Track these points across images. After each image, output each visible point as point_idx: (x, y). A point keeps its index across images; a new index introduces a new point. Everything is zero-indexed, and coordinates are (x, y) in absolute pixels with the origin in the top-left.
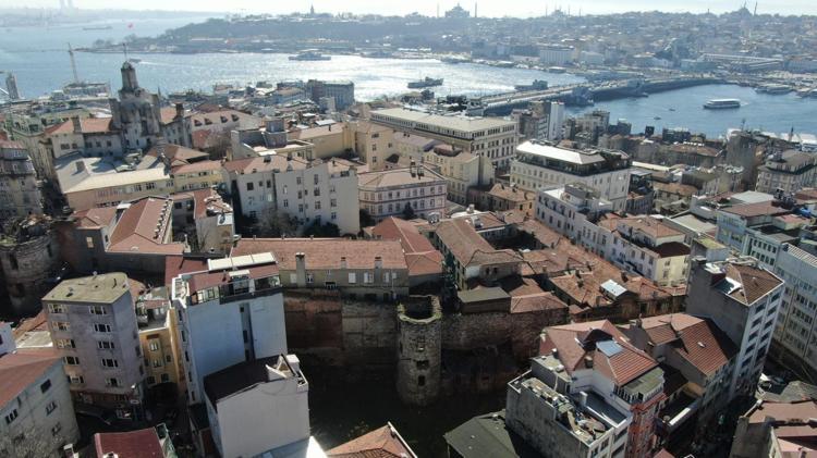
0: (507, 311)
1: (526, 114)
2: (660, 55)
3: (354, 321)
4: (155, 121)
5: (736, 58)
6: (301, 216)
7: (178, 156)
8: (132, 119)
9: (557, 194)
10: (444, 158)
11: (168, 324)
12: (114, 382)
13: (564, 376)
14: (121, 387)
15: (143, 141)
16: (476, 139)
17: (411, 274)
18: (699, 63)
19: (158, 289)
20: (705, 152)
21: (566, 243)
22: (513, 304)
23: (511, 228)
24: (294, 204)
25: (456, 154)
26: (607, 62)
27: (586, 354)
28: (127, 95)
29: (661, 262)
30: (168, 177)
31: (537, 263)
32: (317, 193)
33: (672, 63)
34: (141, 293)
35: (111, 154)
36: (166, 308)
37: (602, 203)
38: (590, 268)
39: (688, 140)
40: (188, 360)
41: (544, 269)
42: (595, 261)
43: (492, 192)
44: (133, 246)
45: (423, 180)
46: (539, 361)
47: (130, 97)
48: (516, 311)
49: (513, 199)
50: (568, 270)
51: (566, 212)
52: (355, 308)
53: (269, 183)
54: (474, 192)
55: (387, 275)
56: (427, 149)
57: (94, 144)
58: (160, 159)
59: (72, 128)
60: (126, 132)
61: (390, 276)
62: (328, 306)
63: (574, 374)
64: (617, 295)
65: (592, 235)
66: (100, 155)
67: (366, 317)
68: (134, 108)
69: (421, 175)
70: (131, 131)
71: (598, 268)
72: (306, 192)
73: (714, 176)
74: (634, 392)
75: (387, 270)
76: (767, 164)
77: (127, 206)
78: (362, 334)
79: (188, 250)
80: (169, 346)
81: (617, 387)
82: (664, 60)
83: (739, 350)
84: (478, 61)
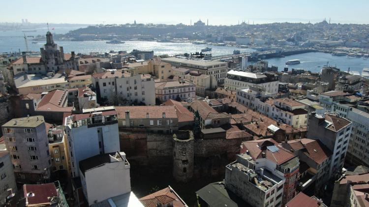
0: (224, 138)
1: (231, 62)
2: (289, 40)
3: (153, 143)
4: (61, 59)
5: (323, 42)
6: (128, 99)
7: (72, 73)
8: (50, 57)
9: (246, 91)
10: (194, 77)
11: (63, 141)
12: (36, 167)
13: (252, 162)
14: (39, 170)
15: (56, 67)
16: (209, 69)
17: (179, 121)
18: (307, 44)
19: (59, 126)
20: (311, 78)
21: (251, 111)
22: (227, 135)
23: (225, 106)
24: (125, 92)
25: (200, 75)
26: (266, 43)
27: (262, 151)
28: (48, 47)
29: (295, 117)
30: (66, 81)
31: (238, 119)
32: (136, 88)
33: (294, 44)
34: (51, 128)
35: (40, 73)
36: (63, 134)
37: (266, 94)
38: (262, 121)
39: (303, 73)
40: (72, 156)
41: (241, 121)
42: (264, 118)
43: (216, 91)
44: (48, 108)
45: (185, 84)
46: (240, 156)
47: (50, 47)
48: (228, 138)
49: (226, 94)
50: (252, 122)
51: (251, 98)
52: (153, 137)
53: (113, 83)
54: (208, 92)
55: (168, 121)
56: (187, 73)
57: (33, 69)
58: (63, 75)
59: (23, 62)
60: (48, 63)
61: (170, 121)
62: (140, 136)
63: (257, 161)
64: (275, 131)
65: (262, 107)
66: (35, 74)
67: (159, 141)
68: (52, 52)
69: (184, 82)
70: (50, 63)
71: (266, 120)
72: (131, 87)
73: (316, 86)
74: (286, 167)
75: (169, 119)
76: (339, 81)
77: (47, 93)
78: (157, 150)
79: (74, 110)
80: (64, 151)
81: (277, 166)
82: (291, 42)
83: (333, 153)
84: (209, 43)
